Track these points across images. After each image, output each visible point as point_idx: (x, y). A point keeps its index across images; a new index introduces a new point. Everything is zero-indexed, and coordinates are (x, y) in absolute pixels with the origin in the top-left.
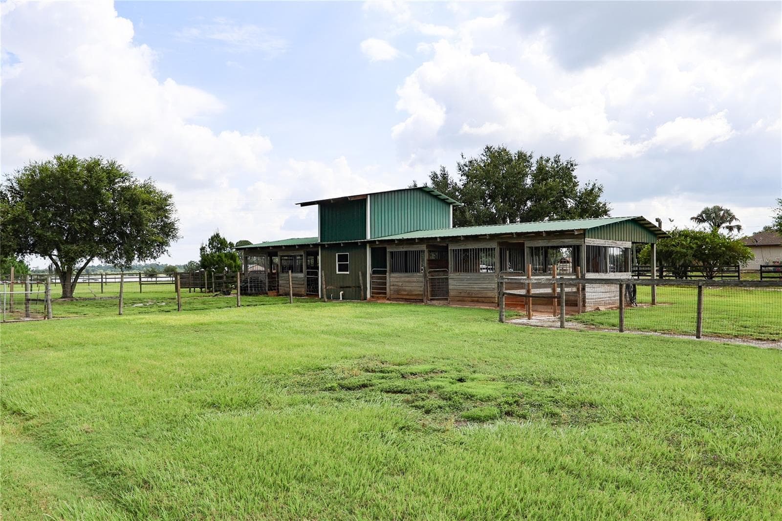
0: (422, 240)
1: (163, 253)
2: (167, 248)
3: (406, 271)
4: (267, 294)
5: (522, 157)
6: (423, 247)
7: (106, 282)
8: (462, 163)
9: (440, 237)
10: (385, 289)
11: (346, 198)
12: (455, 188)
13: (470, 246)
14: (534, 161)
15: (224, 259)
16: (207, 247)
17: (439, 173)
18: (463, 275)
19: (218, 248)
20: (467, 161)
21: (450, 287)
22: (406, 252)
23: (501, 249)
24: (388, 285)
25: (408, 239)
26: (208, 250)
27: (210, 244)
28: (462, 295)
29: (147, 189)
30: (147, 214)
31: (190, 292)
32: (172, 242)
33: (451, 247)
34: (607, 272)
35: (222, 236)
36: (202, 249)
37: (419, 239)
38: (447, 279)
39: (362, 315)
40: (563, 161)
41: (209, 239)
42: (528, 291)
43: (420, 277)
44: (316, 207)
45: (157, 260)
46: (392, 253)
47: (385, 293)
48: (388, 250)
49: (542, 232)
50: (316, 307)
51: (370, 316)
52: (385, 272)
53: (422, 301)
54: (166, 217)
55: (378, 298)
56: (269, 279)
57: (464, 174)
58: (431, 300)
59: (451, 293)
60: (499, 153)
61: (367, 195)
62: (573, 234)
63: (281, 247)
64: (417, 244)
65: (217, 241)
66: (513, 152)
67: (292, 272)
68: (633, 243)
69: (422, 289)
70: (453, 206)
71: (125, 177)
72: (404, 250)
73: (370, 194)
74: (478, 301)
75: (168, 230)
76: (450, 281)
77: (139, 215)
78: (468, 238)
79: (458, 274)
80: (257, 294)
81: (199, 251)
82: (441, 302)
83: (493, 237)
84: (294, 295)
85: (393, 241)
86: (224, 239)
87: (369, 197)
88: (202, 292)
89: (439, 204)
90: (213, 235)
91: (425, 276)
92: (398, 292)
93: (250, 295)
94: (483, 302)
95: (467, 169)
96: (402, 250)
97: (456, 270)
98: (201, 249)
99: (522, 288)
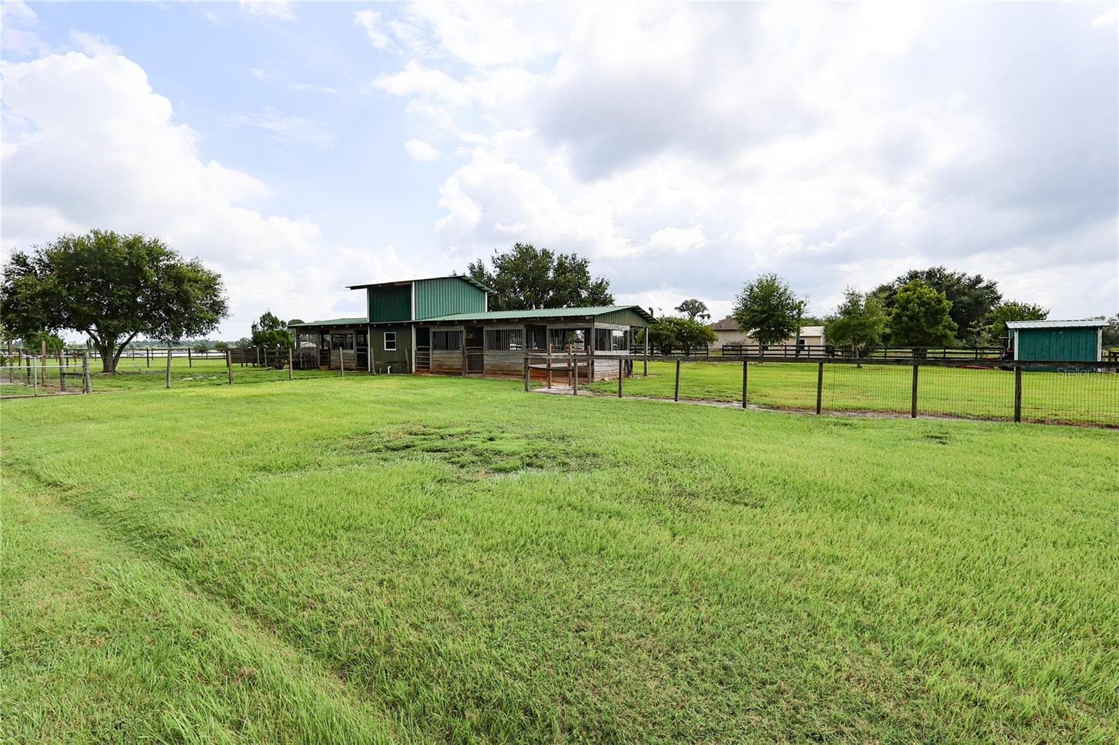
0: (460, 322)
1: (212, 329)
2: (217, 325)
3: (447, 349)
4: (319, 368)
5: (546, 253)
6: (462, 328)
7: (152, 357)
8: (496, 256)
9: (476, 320)
10: (429, 364)
11: (393, 283)
12: (490, 278)
13: (501, 328)
14: (555, 257)
15: (276, 336)
16: (259, 325)
17: (476, 265)
18: (496, 352)
19: (269, 326)
20: (499, 255)
21: (485, 362)
22: (447, 332)
23: (527, 331)
24: (431, 360)
25: (448, 321)
26: (260, 327)
27: (261, 322)
28: (495, 369)
29: (194, 268)
30: (194, 291)
31: (242, 366)
32: (222, 320)
33: (486, 328)
34: (610, 350)
35: (273, 315)
36: (254, 327)
37: (458, 321)
38: (483, 355)
39: (407, 386)
40: (579, 259)
41: (261, 318)
42: (549, 366)
43: (459, 353)
44: (366, 290)
45: (207, 336)
46: (434, 333)
47: (429, 368)
48: (431, 330)
49: (560, 317)
50: (366, 380)
51: (415, 387)
52: (428, 349)
53: (460, 374)
54: (215, 296)
55: (422, 372)
56: (321, 354)
57: (497, 267)
58: (469, 373)
59: (486, 367)
60: (527, 250)
61: (412, 281)
62: (585, 319)
63: (332, 326)
64: (457, 325)
65: (269, 320)
66: (538, 249)
67: (343, 349)
68: (631, 327)
69: (461, 364)
70: (488, 294)
71: (169, 255)
72: (446, 330)
73: (415, 281)
74: (508, 374)
75: (218, 308)
76: (485, 357)
77: (186, 292)
78: (500, 321)
79: (491, 351)
80: (309, 369)
81: (251, 329)
82: (477, 375)
83: (521, 320)
84: (344, 369)
85: (435, 322)
86: (276, 318)
87: (413, 283)
88: (254, 366)
89: (477, 292)
90: (264, 313)
91: (463, 353)
92: (440, 366)
93: (303, 369)
94: (513, 375)
95: (500, 262)
96: (442, 330)
97: (490, 348)
98: (252, 327)
99: (545, 363)
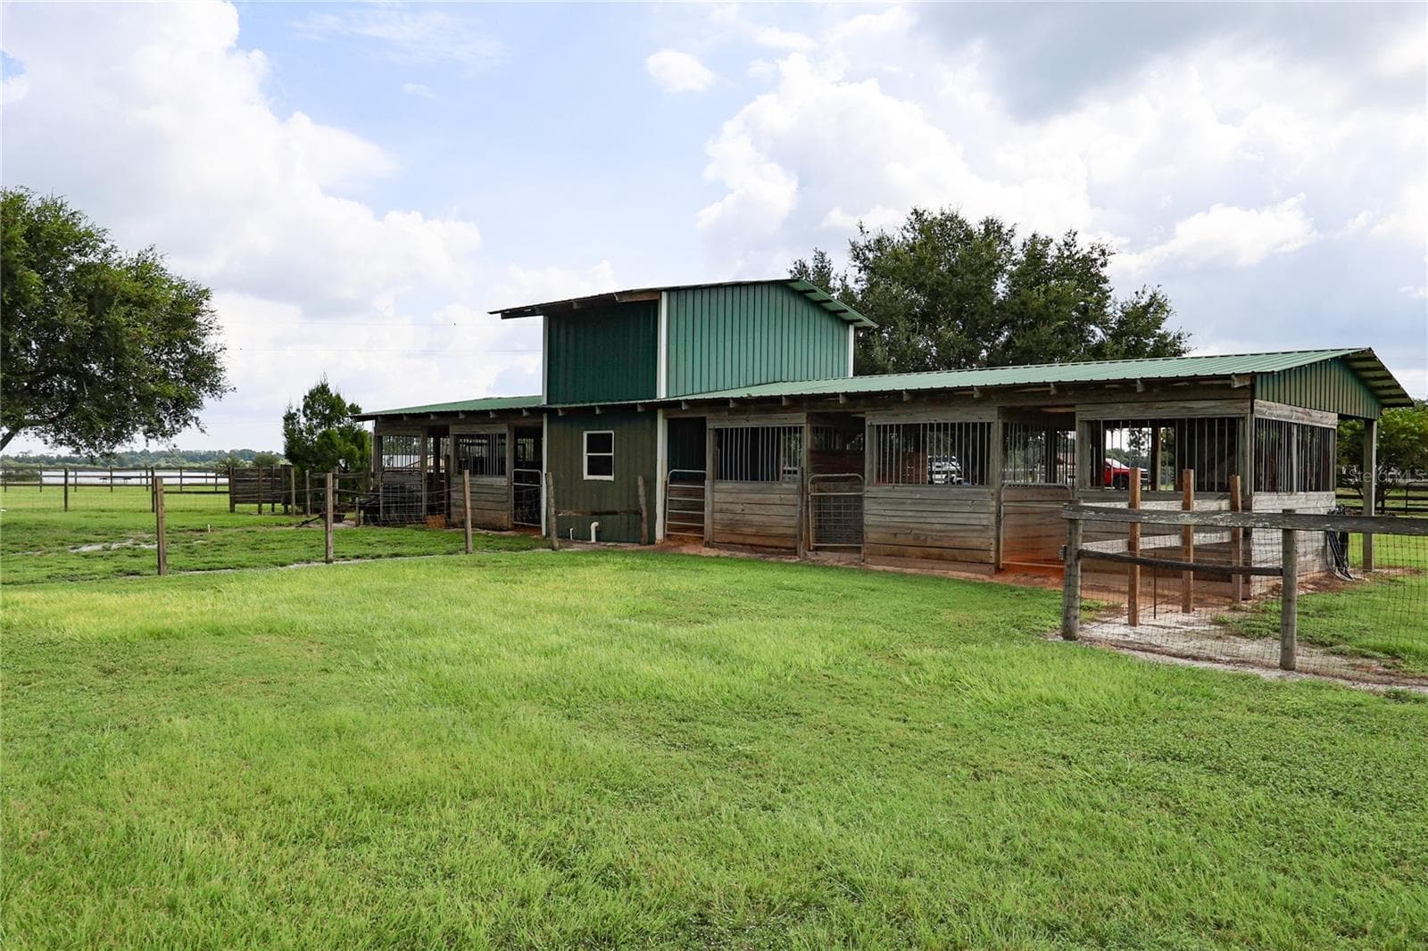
0: (797, 401)
1: (185, 423)
2: (195, 413)
3: (754, 478)
4: (420, 520)
5: (993, 229)
6: (800, 419)
8: (862, 243)
9: (846, 395)
10: (702, 518)
11: (610, 295)
12: (847, 295)
13: (923, 417)
14: (1017, 242)
15: (338, 440)
16: (301, 414)
17: (810, 265)
18: (904, 491)
19: (324, 416)
20: (873, 236)
21: (868, 519)
22: (755, 430)
23: (1005, 426)
24: (708, 510)
25: (761, 400)
26: (303, 420)
27: (306, 406)
28: (900, 539)
29: (144, 272)
30: (140, 333)
31: (260, 512)
32: (207, 400)
33: (873, 419)
34: (1291, 490)
35: (333, 392)
36: (290, 418)
37: (791, 398)
38: (860, 499)
40: (1083, 246)
41: (305, 397)
42: (1132, 546)
43: (789, 492)
45: (175, 439)
46: (719, 432)
47: (701, 530)
48: (709, 425)
52: (701, 479)
53: (793, 551)
54: (197, 343)
55: (684, 542)
56: (429, 490)
57: (866, 267)
58: (817, 549)
59: (871, 535)
60: (942, 225)
61: (658, 291)
62: (1229, 387)
63: (455, 414)
64: (785, 410)
65: (323, 402)
66: (975, 223)
68: (1342, 417)
69: (793, 522)
71: (84, 241)
72: (750, 425)
73: (669, 290)
74: (940, 558)
75: (202, 372)
76: (867, 505)
77: (115, 329)
78: (917, 395)
79: (888, 487)
80: (401, 523)
81: (282, 423)
82: (845, 556)
83: (988, 392)
85: (725, 401)
86: (338, 396)
87: (664, 296)
88: (286, 512)
90: (313, 387)
91: (803, 491)
92: (732, 526)
93: (385, 524)
94: (955, 560)
95: (871, 256)
96: (742, 424)
97: (882, 477)
98: (286, 419)
